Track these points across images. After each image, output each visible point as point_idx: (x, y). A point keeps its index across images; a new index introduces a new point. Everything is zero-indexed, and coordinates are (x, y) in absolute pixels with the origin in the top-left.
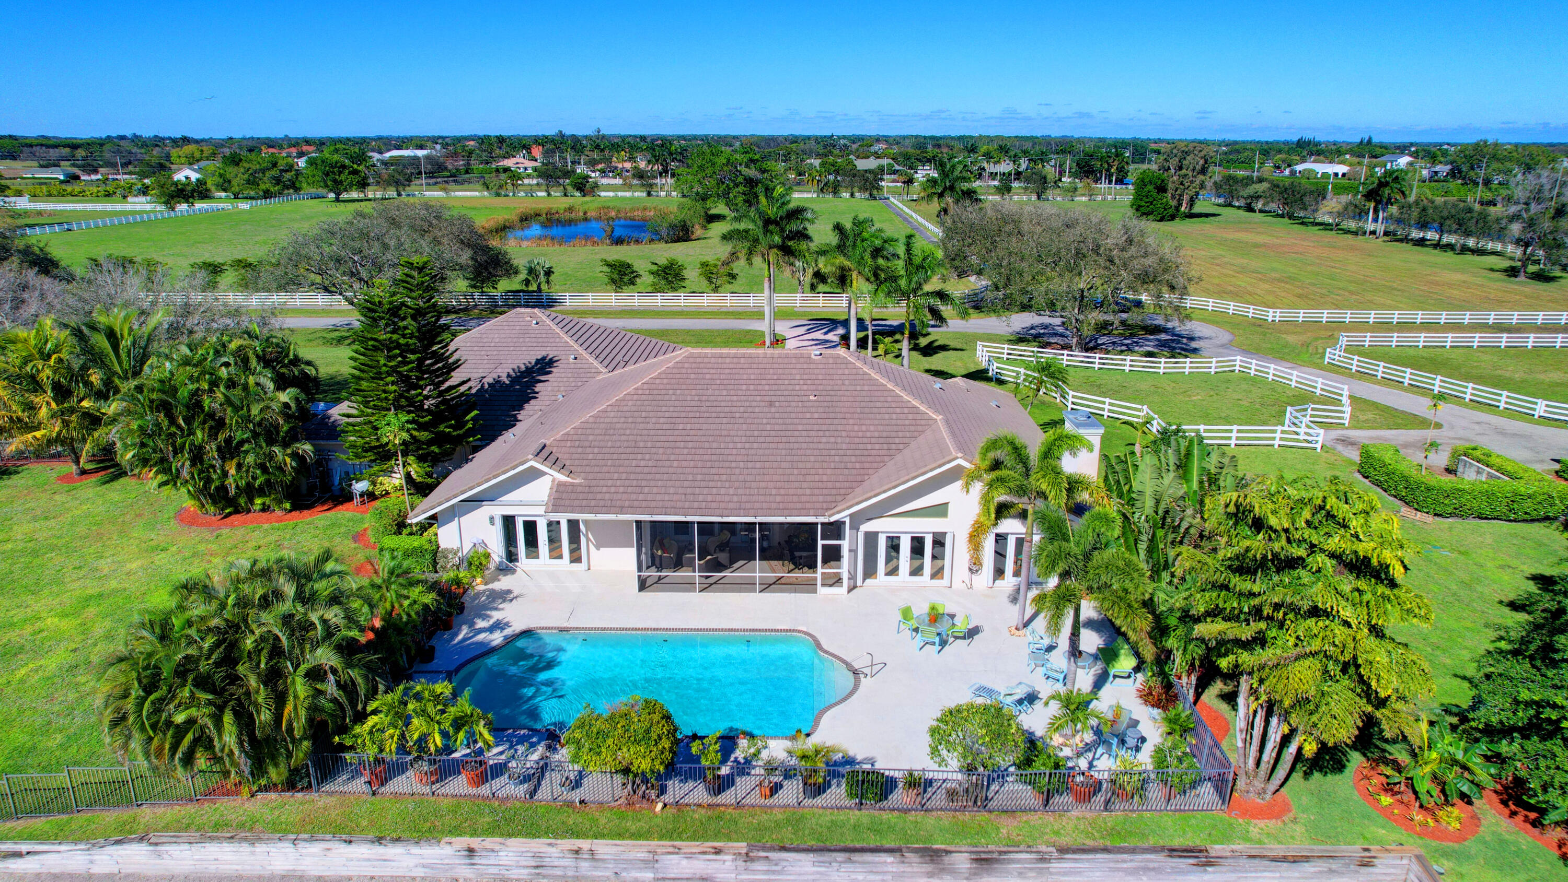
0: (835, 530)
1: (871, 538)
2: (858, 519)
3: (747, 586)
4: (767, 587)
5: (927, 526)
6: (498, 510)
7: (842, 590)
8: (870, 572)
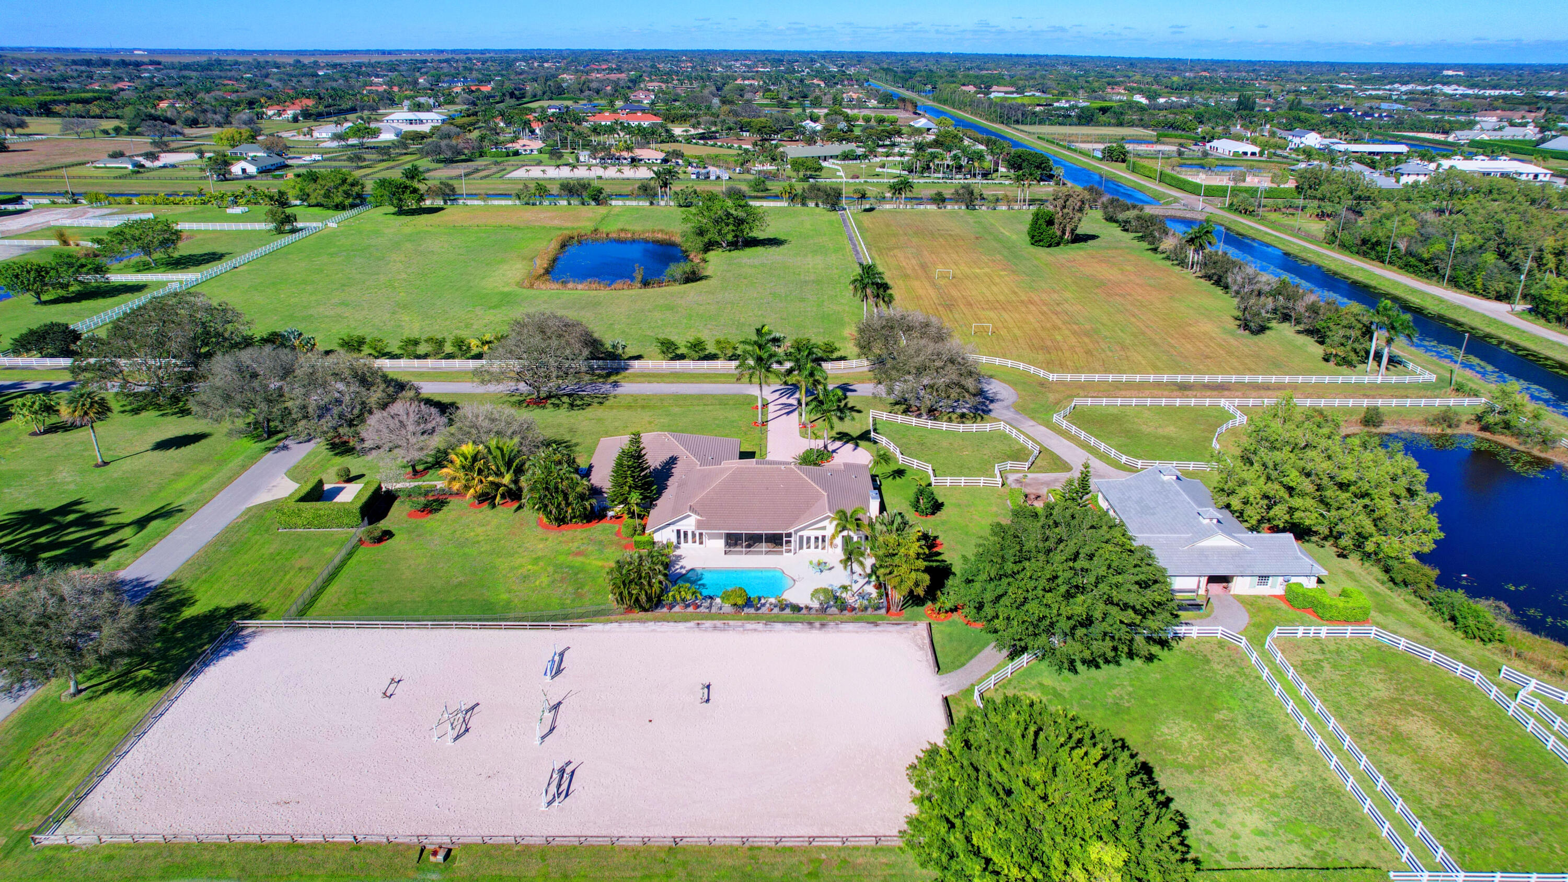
0: (789, 535)
1: (801, 537)
2: (796, 532)
3: (761, 553)
4: (767, 553)
5: (820, 533)
6: (675, 527)
7: (791, 554)
8: (801, 547)
